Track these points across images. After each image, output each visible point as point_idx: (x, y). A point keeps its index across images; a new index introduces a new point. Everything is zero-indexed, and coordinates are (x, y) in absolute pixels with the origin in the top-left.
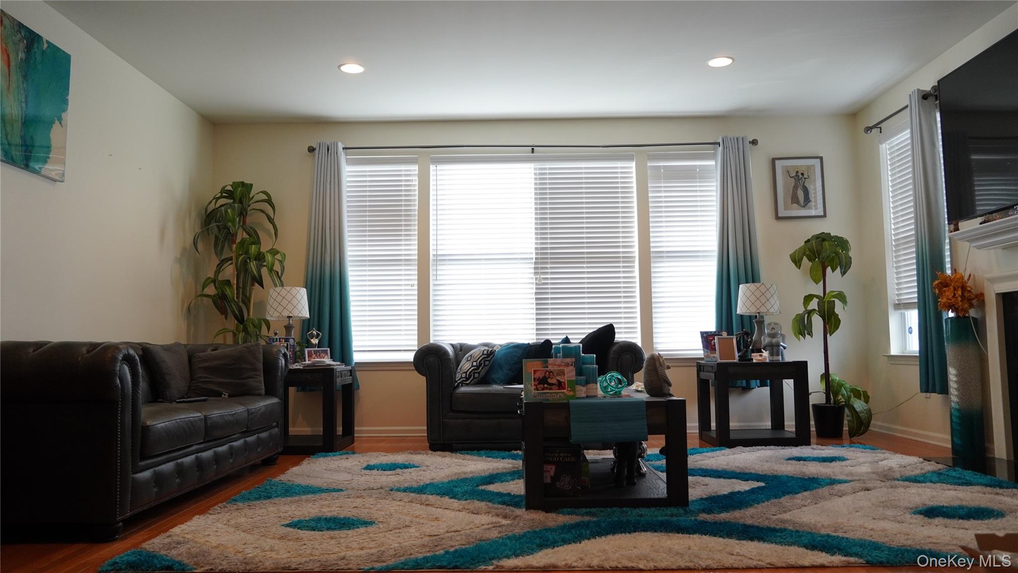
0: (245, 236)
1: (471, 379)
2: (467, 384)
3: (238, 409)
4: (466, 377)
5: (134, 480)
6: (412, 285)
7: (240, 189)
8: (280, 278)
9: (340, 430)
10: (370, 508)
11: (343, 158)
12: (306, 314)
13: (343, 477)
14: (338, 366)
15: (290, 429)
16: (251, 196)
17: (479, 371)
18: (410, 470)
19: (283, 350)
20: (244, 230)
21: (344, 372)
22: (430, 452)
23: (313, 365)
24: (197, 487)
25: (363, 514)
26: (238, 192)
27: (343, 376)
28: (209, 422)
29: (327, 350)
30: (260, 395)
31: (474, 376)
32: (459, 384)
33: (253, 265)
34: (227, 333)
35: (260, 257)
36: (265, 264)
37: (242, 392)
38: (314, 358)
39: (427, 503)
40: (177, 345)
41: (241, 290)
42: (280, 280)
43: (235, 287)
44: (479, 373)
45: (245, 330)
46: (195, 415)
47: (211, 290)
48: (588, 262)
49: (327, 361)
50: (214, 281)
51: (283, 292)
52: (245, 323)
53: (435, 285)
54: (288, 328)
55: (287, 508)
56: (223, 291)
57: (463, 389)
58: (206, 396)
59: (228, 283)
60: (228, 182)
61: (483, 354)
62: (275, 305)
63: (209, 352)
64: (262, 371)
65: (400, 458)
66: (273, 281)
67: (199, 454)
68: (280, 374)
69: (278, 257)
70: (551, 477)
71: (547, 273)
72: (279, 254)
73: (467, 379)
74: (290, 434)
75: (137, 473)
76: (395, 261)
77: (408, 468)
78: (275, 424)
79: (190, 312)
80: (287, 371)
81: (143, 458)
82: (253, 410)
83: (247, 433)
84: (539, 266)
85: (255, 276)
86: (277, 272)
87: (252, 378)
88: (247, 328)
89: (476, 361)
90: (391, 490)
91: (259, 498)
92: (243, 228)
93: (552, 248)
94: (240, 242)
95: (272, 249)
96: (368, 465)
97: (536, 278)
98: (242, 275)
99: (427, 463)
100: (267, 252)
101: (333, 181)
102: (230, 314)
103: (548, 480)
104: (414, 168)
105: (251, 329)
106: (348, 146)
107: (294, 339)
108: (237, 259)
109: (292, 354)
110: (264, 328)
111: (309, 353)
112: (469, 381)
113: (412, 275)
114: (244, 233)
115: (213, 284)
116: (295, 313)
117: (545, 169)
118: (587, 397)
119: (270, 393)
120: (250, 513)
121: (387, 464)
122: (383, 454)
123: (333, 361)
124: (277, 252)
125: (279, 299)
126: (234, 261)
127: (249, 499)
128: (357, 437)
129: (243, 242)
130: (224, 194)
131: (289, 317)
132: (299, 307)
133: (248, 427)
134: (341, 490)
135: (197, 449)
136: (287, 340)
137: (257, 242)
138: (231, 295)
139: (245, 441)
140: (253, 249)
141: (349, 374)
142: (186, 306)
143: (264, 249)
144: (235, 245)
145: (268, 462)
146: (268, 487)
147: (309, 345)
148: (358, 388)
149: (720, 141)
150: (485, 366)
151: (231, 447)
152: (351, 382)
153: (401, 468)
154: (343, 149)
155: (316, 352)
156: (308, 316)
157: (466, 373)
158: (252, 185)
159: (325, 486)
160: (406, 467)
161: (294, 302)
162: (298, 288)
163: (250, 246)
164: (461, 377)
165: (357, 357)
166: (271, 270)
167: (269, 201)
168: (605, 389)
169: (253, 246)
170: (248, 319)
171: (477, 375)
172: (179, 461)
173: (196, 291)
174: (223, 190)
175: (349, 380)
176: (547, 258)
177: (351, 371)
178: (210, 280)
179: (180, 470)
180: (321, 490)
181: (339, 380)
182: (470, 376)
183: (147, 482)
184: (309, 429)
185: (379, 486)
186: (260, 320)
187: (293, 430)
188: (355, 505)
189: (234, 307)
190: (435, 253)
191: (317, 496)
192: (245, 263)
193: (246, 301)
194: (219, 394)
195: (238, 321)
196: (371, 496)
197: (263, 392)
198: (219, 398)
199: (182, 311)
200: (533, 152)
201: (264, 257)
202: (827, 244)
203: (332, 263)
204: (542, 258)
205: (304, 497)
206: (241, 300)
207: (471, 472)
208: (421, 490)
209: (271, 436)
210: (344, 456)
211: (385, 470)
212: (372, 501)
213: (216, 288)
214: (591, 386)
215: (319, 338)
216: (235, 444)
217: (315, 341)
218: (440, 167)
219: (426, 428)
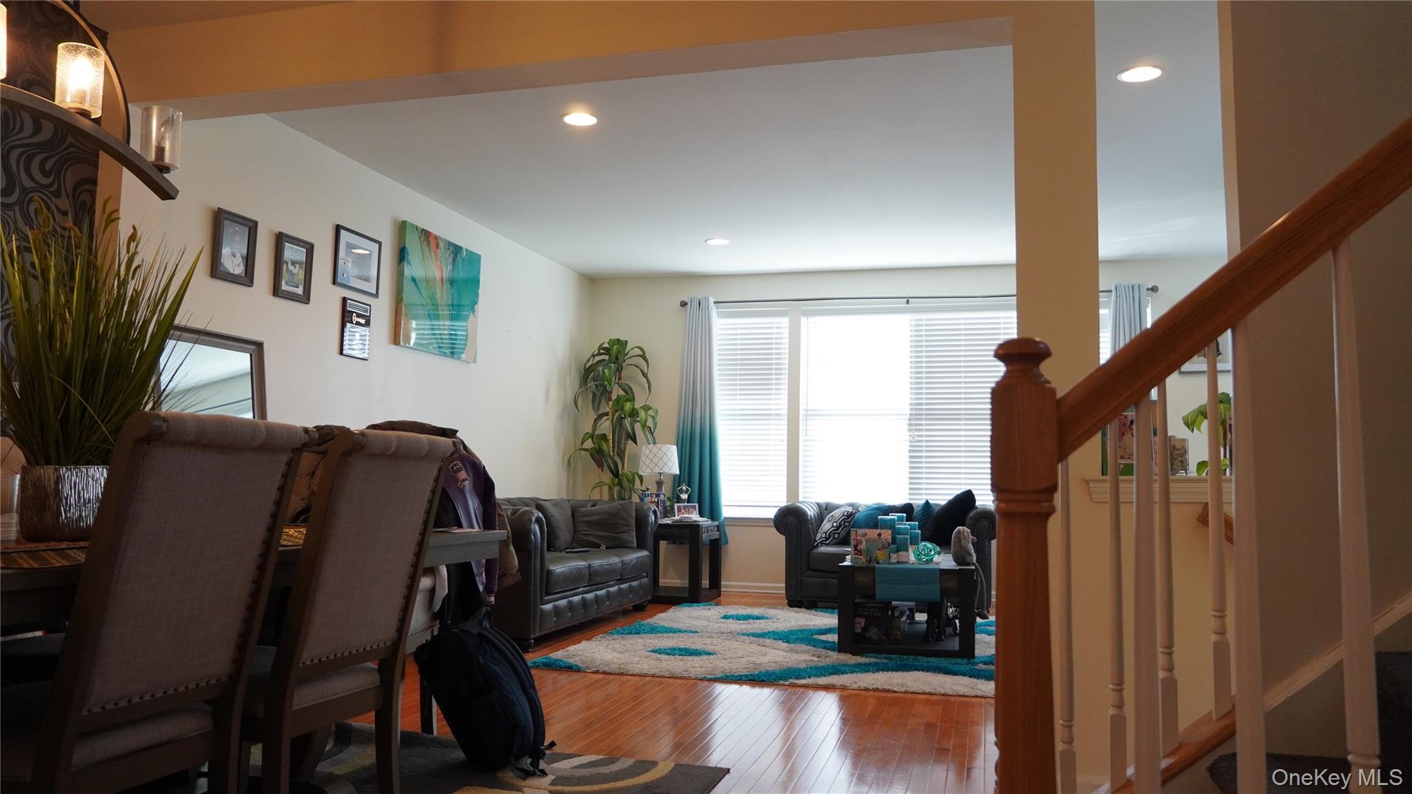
0: (622, 393)
1: (831, 539)
2: (827, 544)
3: (612, 560)
4: (825, 537)
5: (541, 610)
6: (782, 441)
7: (616, 346)
8: (652, 434)
9: (705, 583)
10: (716, 645)
11: (714, 311)
12: (676, 470)
13: (702, 623)
14: (704, 521)
15: (660, 581)
16: (626, 352)
17: (839, 531)
18: (761, 621)
19: (653, 507)
20: (620, 386)
21: (711, 528)
22: (788, 607)
23: (681, 521)
24: (582, 621)
25: (710, 648)
26: (614, 350)
27: (709, 531)
28: (592, 569)
29: (695, 506)
30: (632, 548)
31: (834, 536)
32: (818, 544)
33: (627, 422)
34: (604, 487)
35: (634, 414)
36: (638, 419)
37: (617, 545)
38: (683, 514)
39: (764, 644)
40: (562, 500)
41: (616, 444)
42: (653, 436)
43: (611, 442)
44: (839, 534)
45: (620, 484)
46: (582, 564)
47: (589, 444)
48: (965, 419)
49: (695, 516)
50: (592, 437)
51: (655, 450)
52: (620, 477)
53: (805, 440)
54: (660, 484)
55: (651, 641)
56: (599, 446)
57: (823, 549)
58: (588, 547)
59: (604, 437)
60: (605, 340)
61: (843, 515)
62: (648, 461)
63: (589, 508)
64: (634, 526)
65: (756, 611)
66: (646, 437)
67: (584, 595)
68: (650, 529)
69: (651, 412)
70: (862, 628)
71: (921, 430)
72: (652, 410)
73: (827, 539)
74: (660, 585)
75: (542, 605)
76: (766, 416)
77: (760, 619)
78: (645, 574)
79: (570, 464)
80: (657, 525)
81: (547, 594)
82: (626, 561)
83: (621, 580)
84: (914, 422)
85: (629, 432)
86: (650, 428)
87: (627, 532)
88: (621, 483)
89: (836, 522)
90: (738, 634)
91: (630, 633)
92: (618, 383)
93: (927, 404)
94: (616, 400)
95: (645, 405)
96: (726, 615)
97: (910, 436)
98: (618, 428)
99: (779, 617)
100: (641, 408)
101: (704, 337)
102: (606, 468)
103: (859, 630)
104: (785, 321)
105: (625, 483)
106: (719, 300)
107: (664, 494)
108: (613, 415)
109: (663, 509)
110: (637, 481)
111: (679, 507)
112: (828, 542)
113: (780, 430)
114: (620, 389)
115: (590, 439)
116: (666, 470)
117: (922, 320)
118: (898, 562)
119: (641, 546)
120: (623, 642)
121: (742, 615)
122: (743, 607)
123: (701, 516)
124: (650, 408)
125: (651, 456)
126: (610, 417)
127: (622, 633)
128: (724, 591)
129: (619, 398)
130: (602, 351)
131: (660, 473)
132: (669, 464)
133: (622, 575)
134: (697, 632)
135: (582, 591)
136: (658, 496)
137: (632, 400)
138: (607, 450)
139: (619, 587)
140: (628, 406)
141: (716, 529)
142: (566, 460)
143: (638, 405)
144: (611, 403)
145: (639, 609)
146: (638, 626)
147: (679, 500)
148: (727, 543)
149: (1113, 289)
150: (845, 526)
151: (608, 592)
152: (718, 537)
153: (754, 619)
154: (715, 303)
155: (684, 507)
156: (678, 472)
157: (826, 533)
158: (626, 342)
159: (684, 628)
160: (758, 618)
161: (665, 459)
162: (668, 446)
163: (625, 404)
164: (821, 537)
165: (727, 512)
166: (644, 426)
167: (643, 357)
168: (918, 556)
169: (628, 403)
170: (622, 473)
171: (836, 536)
172: (570, 599)
173: (575, 446)
174: (600, 348)
175: (716, 535)
176: (921, 414)
177: (718, 526)
178: (588, 436)
179: (571, 606)
180: (680, 631)
181: (704, 535)
182: (830, 536)
183: (549, 612)
184: (679, 581)
185: (729, 631)
186: (633, 475)
187: (663, 581)
188: (705, 642)
189: (610, 462)
190: (805, 408)
191: (676, 635)
192: (621, 419)
193: (621, 454)
194: (598, 546)
195: (613, 474)
196: (719, 638)
197: (635, 545)
198: (598, 550)
199: (563, 464)
200: (908, 302)
201: (638, 413)
202: (1222, 408)
203: (703, 417)
204: (916, 415)
205: (665, 635)
206: (616, 453)
207: (814, 625)
208: (763, 635)
209: (641, 584)
210: (707, 607)
211: (739, 620)
212: (720, 640)
213: (593, 443)
214: (901, 553)
215: (689, 493)
216: (610, 589)
217: (685, 496)
218: (812, 319)
219: (784, 585)
